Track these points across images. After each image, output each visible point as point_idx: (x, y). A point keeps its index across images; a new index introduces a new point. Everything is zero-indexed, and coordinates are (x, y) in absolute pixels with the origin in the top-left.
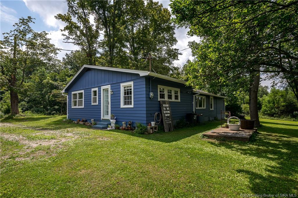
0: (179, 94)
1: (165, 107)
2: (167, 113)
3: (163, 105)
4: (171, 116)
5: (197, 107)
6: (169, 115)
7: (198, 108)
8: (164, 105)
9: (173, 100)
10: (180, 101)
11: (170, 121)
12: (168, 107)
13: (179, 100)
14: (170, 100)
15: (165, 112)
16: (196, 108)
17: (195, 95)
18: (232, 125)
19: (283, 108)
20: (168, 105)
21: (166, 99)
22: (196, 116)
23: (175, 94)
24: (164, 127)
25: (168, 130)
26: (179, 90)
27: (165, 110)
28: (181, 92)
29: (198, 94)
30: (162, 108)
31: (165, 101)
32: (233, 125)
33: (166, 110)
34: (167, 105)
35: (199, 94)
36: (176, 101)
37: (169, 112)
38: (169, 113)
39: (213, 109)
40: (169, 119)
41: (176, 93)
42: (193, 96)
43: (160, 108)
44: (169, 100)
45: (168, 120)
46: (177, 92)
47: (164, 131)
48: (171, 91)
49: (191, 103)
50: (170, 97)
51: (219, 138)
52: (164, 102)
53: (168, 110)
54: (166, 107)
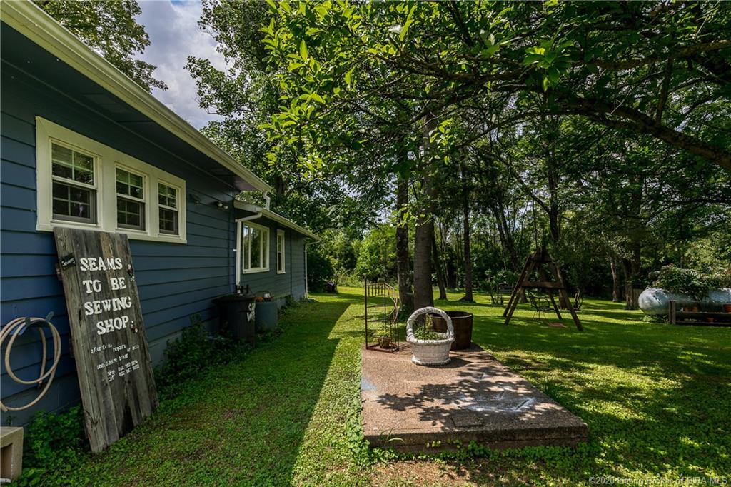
0: (181, 207)
1: (93, 275)
2: (110, 315)
3: (76, 265)
4: (138, 325)
5: (248, 268)
6: (123, 322)
7: (250, 270)
8: (87, 263)
9: (152, 231)
10: (185, 241)
11: (129, 360)
12: (117, 274)
13: (182, 237)
14: (133, 234)
15: (92, 308)
16: (246, 271)
17: (243, 219)
18: (430, 345)
19: (392, 263)
20: (119, 261)
21: (106, 222)
22: (252, 307)
23: (162, 200)
24: (81, 416)
25: (117, 424)
26: (180, 185)
27: (97, 296)
28: (190, 199)
29: (256, 214)
30: (69, 286)
31: (98, 234)
32: (435, 345)
33: (107, 293)
34: (113, 264)
35: (260, 215)
36: (168, 238)
37: (123, 303)
38: (121, 313)
39: (283, 271)
40: (124, 351)
41: (166, 197)
42: (236, 224)
43: (59, 284)
44: (124, 231)
45: (119, 354)
46: (173, 192)
47: (84, 443)
48: (138, 180)
49: (228, 248)
50: (130, 213)
51: (453, 446)
52: (93, 245)
53: (119, 293)
54: (102, 276)
